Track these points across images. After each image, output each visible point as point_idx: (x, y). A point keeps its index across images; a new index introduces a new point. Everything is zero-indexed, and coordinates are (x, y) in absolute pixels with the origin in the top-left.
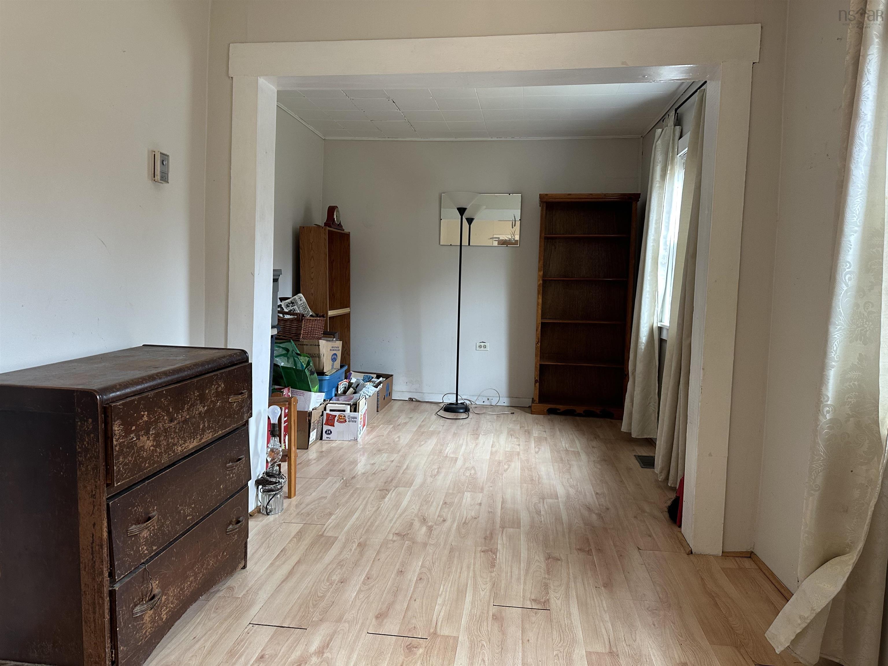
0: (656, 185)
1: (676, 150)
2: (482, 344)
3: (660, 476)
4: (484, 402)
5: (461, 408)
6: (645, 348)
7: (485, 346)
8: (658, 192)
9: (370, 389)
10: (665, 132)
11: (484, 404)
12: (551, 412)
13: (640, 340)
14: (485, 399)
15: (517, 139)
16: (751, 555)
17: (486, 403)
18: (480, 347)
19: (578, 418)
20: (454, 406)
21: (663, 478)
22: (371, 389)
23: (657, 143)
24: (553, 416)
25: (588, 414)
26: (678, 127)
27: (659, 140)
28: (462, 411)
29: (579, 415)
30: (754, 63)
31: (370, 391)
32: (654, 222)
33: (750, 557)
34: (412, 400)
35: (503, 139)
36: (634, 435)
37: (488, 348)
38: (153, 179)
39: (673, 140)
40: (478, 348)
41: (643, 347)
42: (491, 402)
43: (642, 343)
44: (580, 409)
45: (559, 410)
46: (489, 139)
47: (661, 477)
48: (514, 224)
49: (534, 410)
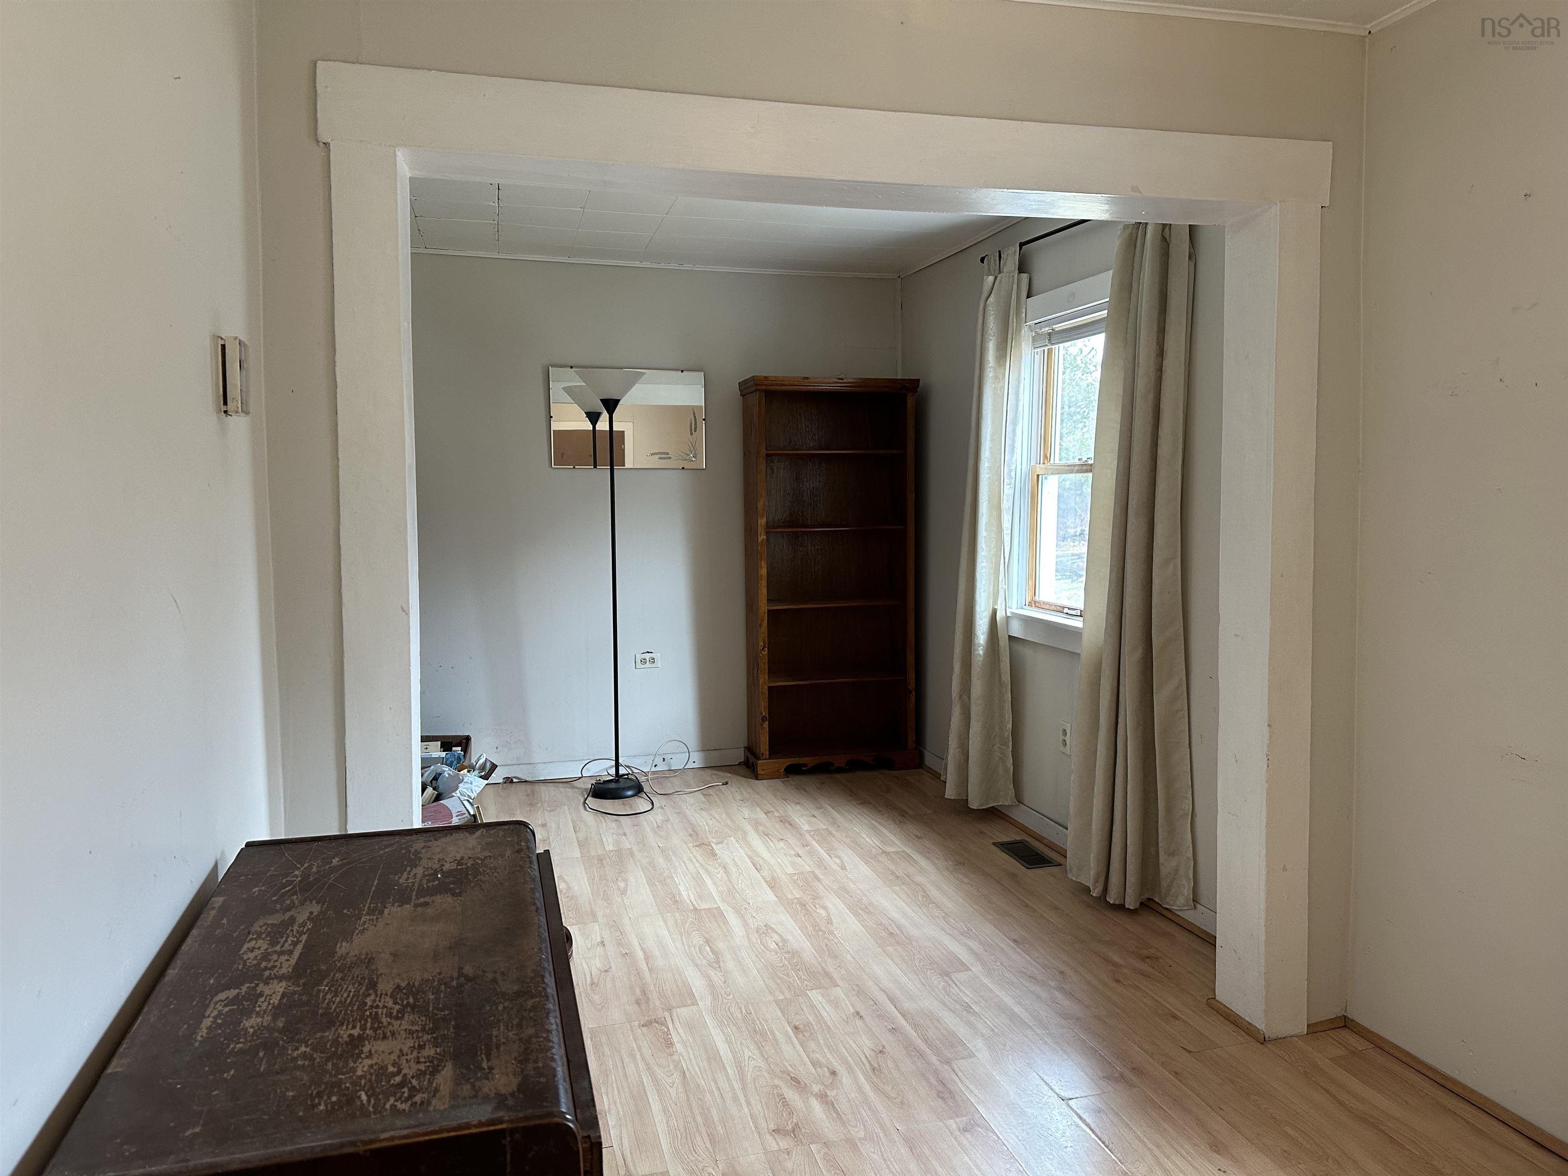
0: (990, 373)
1: (1024, 315)
2: (647, 656)
3: (1094, 889)
4: (655, 766)
5: (629, 788)
6: (984, 654)
7: (654, 659)
8: (993, 386)
9: (474, 784)
10: (1000, 282)
11: (657, 769)
12: (792, 771)
13: (976, 641)
14: (658, 760)
15: (687, 267)
16: (1345, 1023)
17: (662, 767)
18: (644, 661)
19: (839, 776)
20: (613, 786)
21: (1100, 891)
22: (476, 784)
23: (988, 302)
24: (797, 779)
25: (853, 766)
26: (1025, 276)
27: (992, 295)
28: (630, 793)
29: (840, 770)
30: (1322, 207)
31: (474, 788)
32: (988, 438)
33: (1345, 1026)
34: (512, 782)
35: (662, 266)
36: (974, 804)
37: (658, 663)
38: (224, 408)
39: (1018, 297)
40: (639, 665)
41: (981, 652)
42: (669, 765)
43: (979, 645)
44: (839, 760)
45: (805, 765)
46: (637, 264)
47: (1096, 891)
48: (693, 428)
49: (762, 772)
